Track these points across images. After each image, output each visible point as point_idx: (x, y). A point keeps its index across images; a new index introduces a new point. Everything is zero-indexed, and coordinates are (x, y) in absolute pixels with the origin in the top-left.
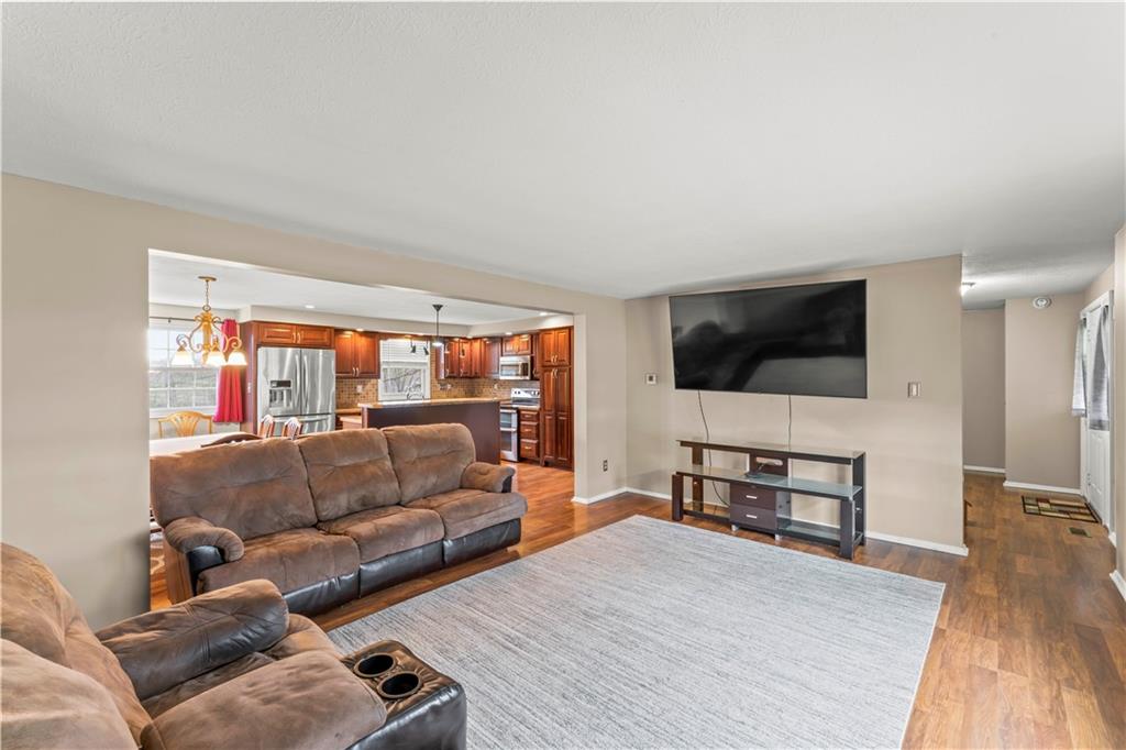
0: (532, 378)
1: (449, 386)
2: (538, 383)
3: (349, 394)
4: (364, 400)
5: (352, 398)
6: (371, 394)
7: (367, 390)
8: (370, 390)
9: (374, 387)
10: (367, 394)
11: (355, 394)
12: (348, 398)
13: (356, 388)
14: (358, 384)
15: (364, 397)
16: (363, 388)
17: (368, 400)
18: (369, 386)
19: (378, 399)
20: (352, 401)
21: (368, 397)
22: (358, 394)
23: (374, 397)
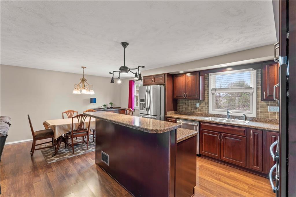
3: (192, 108)
4: (200, 112)
5: (193, 110)
6: (204, 109)
7: (202, 106)
8: (204, 106)
9: (206, 105)
10: (202, 108)
11: (195, 108)
12: (192, 110)
13: (195, 104)
14: (197, 103)
15: (200, 110)
16: (200, 105)
17: (202, 112)
18: (203, 104)
19: (208, 112)
20: (193, 112)
21: (202, 110)
22: (197, 108)
23: (206, 110)
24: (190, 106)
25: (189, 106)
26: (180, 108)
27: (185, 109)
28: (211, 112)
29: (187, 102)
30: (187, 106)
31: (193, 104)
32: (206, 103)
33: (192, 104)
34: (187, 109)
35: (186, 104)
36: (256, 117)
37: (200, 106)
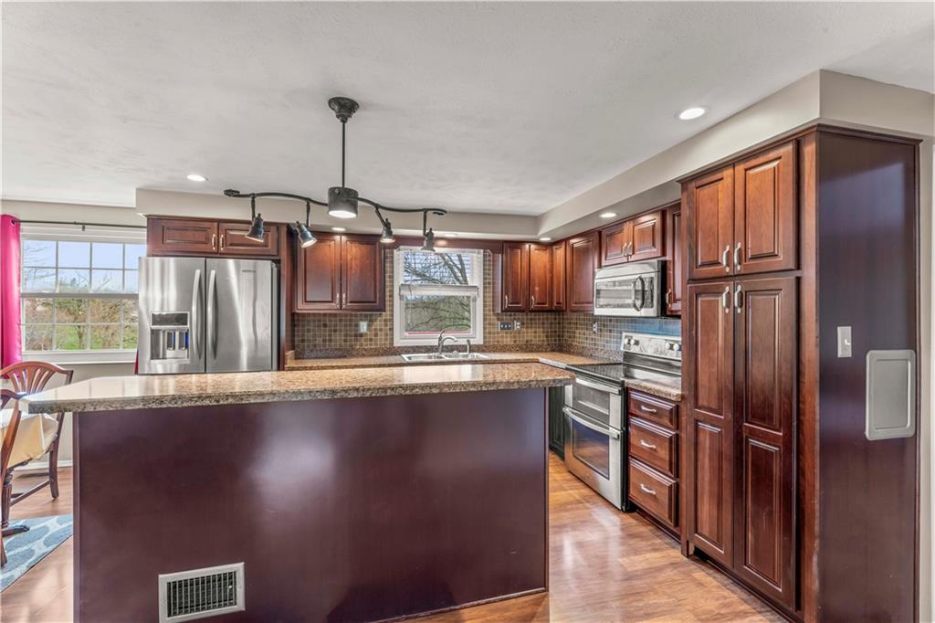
0: (664, 311)
1: (517, 325)
2: (677, 325)
3: (346, 335)
4: (371, 345)
5: (351, 341)
6: (381, 335)
7: (375, 330)
8: (381, 330)
9: (386, 325)
10: (376, 335)
11: (356, 335)
12: (345, 341)
13: (357, 325)
14: (362, 320)
15: (371, 340)
16: (369, 326)
17: (376, 344)
18: (378, 324)
19: (393, 343)
20: (351, 346)
21: (376, 341)
22: (361, 335)
23: (386, 340)
24: (341, 331)
25: (335, 331)
26: (303, 341)
27: (324, 341)
28: (398, 342)
29: (330, 321)
30: (330, 331)
31: (351, 325)
32: (385, 320)
33: (346, 326)
34: (330, 341)
35: (325, 325)
36: (482, 343)
37: (369, 329)
